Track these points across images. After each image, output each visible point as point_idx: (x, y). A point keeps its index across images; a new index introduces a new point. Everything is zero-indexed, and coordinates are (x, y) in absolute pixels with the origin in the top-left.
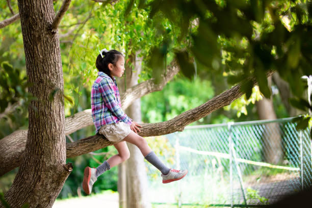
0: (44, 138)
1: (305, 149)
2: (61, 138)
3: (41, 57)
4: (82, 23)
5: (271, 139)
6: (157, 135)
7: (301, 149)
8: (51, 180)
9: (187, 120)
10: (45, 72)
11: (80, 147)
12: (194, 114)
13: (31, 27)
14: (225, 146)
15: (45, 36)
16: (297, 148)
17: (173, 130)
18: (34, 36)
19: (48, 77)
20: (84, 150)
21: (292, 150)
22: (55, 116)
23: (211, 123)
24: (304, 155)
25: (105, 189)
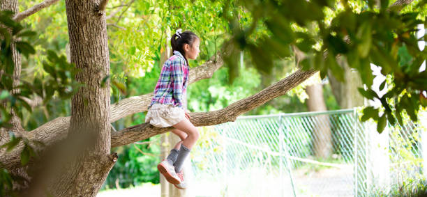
0: (88, 126)
1: (360, 143)
2: (106, 127)
3: (86, 39)
4: (126, 5)
5: (320, 131)
6: (208, 125)
7: (355, 142)
8: (94, 170)
9: (240, 109)
10: (90, 56)
11: (125, 136)
12: (247, 103)
13: (76, 8)
14: (275, 138)
15: (91, 17)
16: (351, 142)
17: (225, 120)
18: (79, 17)
19: (93, 61)
20: (130, 139)
21: (345, 143)
22: (100, 103)
23: (257, 114)
24: (359, 149)
25: (144, 181)
